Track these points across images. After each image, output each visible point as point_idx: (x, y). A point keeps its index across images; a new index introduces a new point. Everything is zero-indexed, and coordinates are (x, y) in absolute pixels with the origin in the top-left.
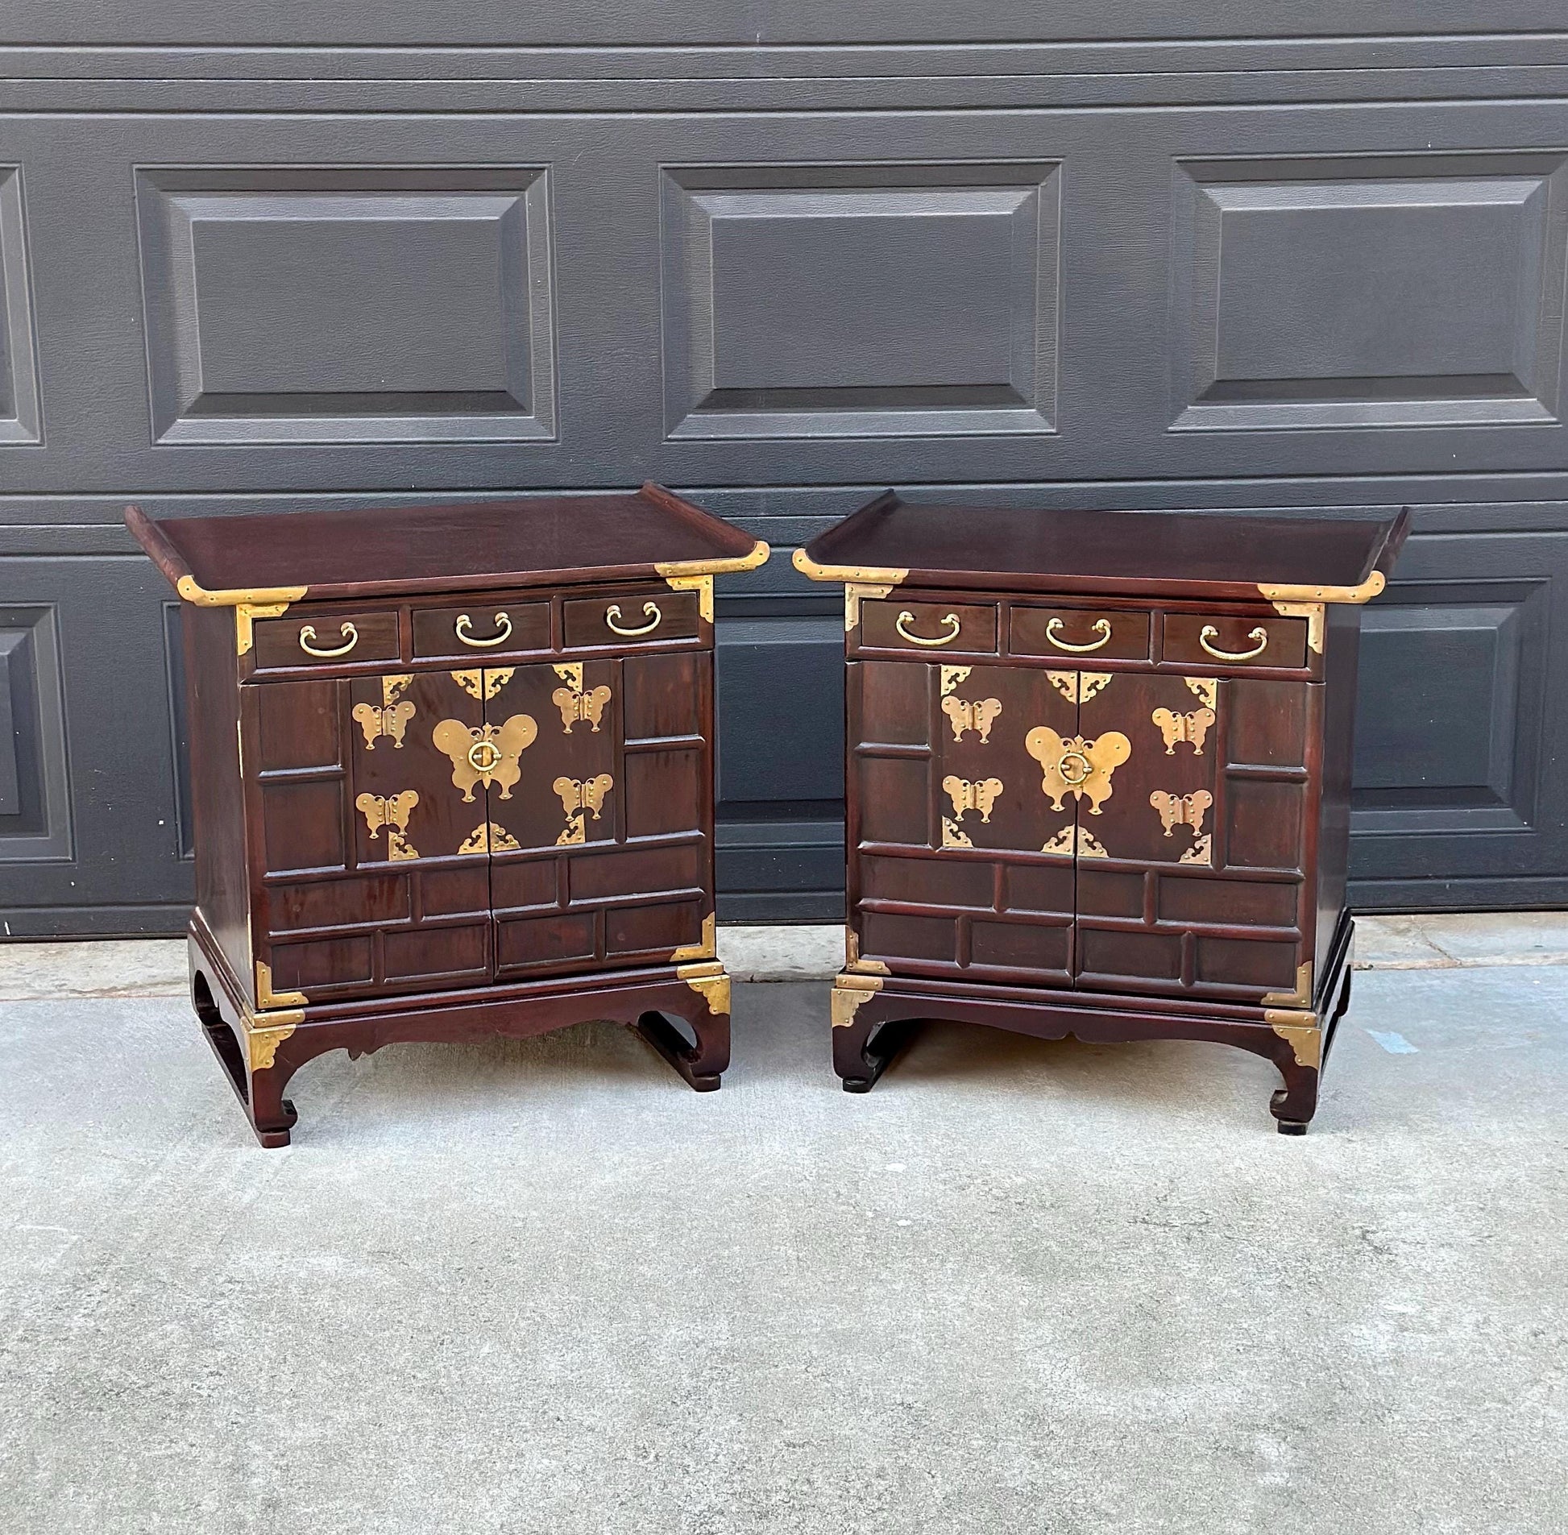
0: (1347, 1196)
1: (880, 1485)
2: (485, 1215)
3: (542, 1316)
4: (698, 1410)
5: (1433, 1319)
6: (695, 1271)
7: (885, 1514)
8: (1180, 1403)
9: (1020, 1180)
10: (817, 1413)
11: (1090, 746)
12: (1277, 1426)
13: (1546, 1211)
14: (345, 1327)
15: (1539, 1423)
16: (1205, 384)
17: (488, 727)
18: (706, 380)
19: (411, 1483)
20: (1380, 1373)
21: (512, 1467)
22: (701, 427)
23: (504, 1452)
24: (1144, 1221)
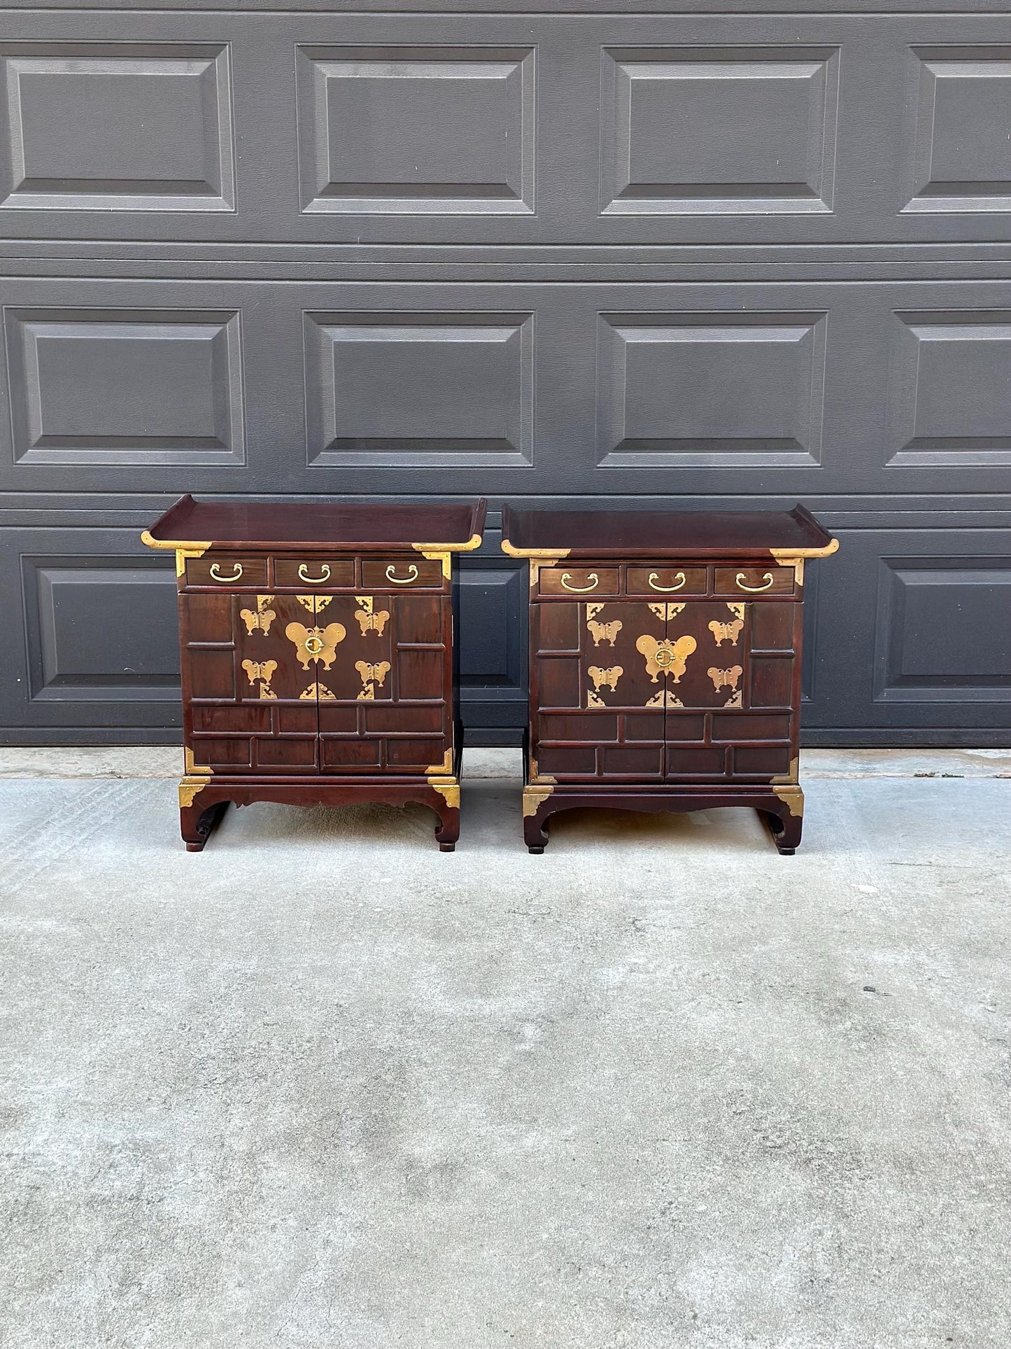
0: (634, 901)
1: (306, 1046)
2: (144, 901)
3: (155, 955)
4: (222, 1005)
5: (651, 967)
6: (250, 933)
7: (303, 1060)
8: (489, 1007)
9: (453, 889)
10: (288, 1008)
11: (673, 644)
12: (539, 1020)
13: (741, 911)
14: (43, 958)
15: (684, 1021)
16: (617, 442)
17: (316, 628)
18: (331, 434)
19: (49, 1039)
20: (608, 994)
21: (108, 1032)
22: (328, 459)
23: (106, 1024)
24: (514, 912)
